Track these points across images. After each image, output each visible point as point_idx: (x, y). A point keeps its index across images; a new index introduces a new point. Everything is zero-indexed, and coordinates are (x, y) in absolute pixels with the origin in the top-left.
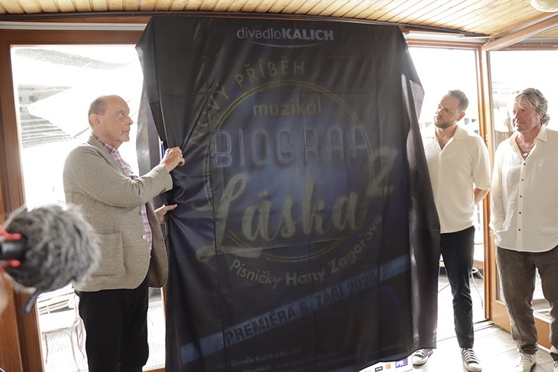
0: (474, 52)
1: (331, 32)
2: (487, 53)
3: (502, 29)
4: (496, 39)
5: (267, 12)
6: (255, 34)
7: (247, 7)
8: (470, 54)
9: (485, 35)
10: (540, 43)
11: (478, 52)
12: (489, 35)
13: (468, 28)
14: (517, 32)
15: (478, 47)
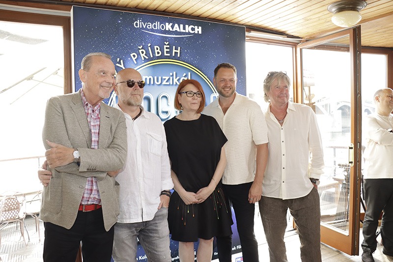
0: (291, 48)
1: (200, 28)
2: (301, 50)
3: (311, 35)
4: (307, 41)
5: (155, 10)
6: (147, 25)
7: (141, 5)
8: (289, 50)
9: (299, 38)
10: (335, 47)
11: (294, 49)
12: (302, 38)
13: (289, 32)
14: (320, 38)
15: (295, 45)
